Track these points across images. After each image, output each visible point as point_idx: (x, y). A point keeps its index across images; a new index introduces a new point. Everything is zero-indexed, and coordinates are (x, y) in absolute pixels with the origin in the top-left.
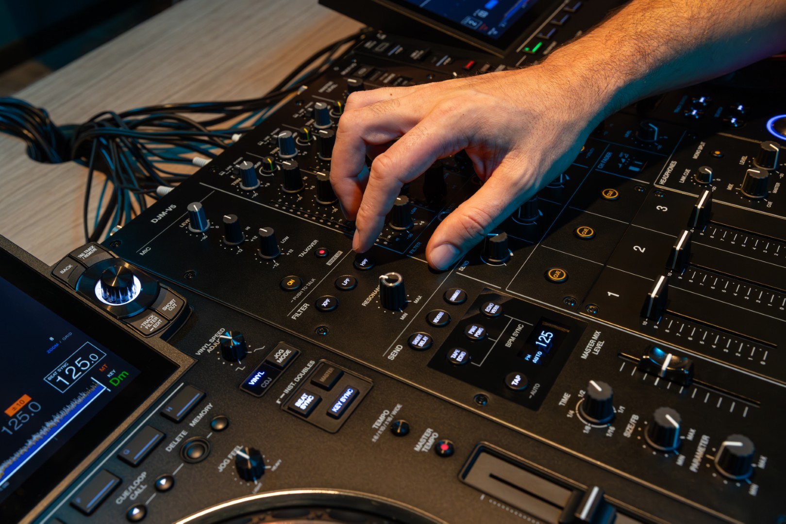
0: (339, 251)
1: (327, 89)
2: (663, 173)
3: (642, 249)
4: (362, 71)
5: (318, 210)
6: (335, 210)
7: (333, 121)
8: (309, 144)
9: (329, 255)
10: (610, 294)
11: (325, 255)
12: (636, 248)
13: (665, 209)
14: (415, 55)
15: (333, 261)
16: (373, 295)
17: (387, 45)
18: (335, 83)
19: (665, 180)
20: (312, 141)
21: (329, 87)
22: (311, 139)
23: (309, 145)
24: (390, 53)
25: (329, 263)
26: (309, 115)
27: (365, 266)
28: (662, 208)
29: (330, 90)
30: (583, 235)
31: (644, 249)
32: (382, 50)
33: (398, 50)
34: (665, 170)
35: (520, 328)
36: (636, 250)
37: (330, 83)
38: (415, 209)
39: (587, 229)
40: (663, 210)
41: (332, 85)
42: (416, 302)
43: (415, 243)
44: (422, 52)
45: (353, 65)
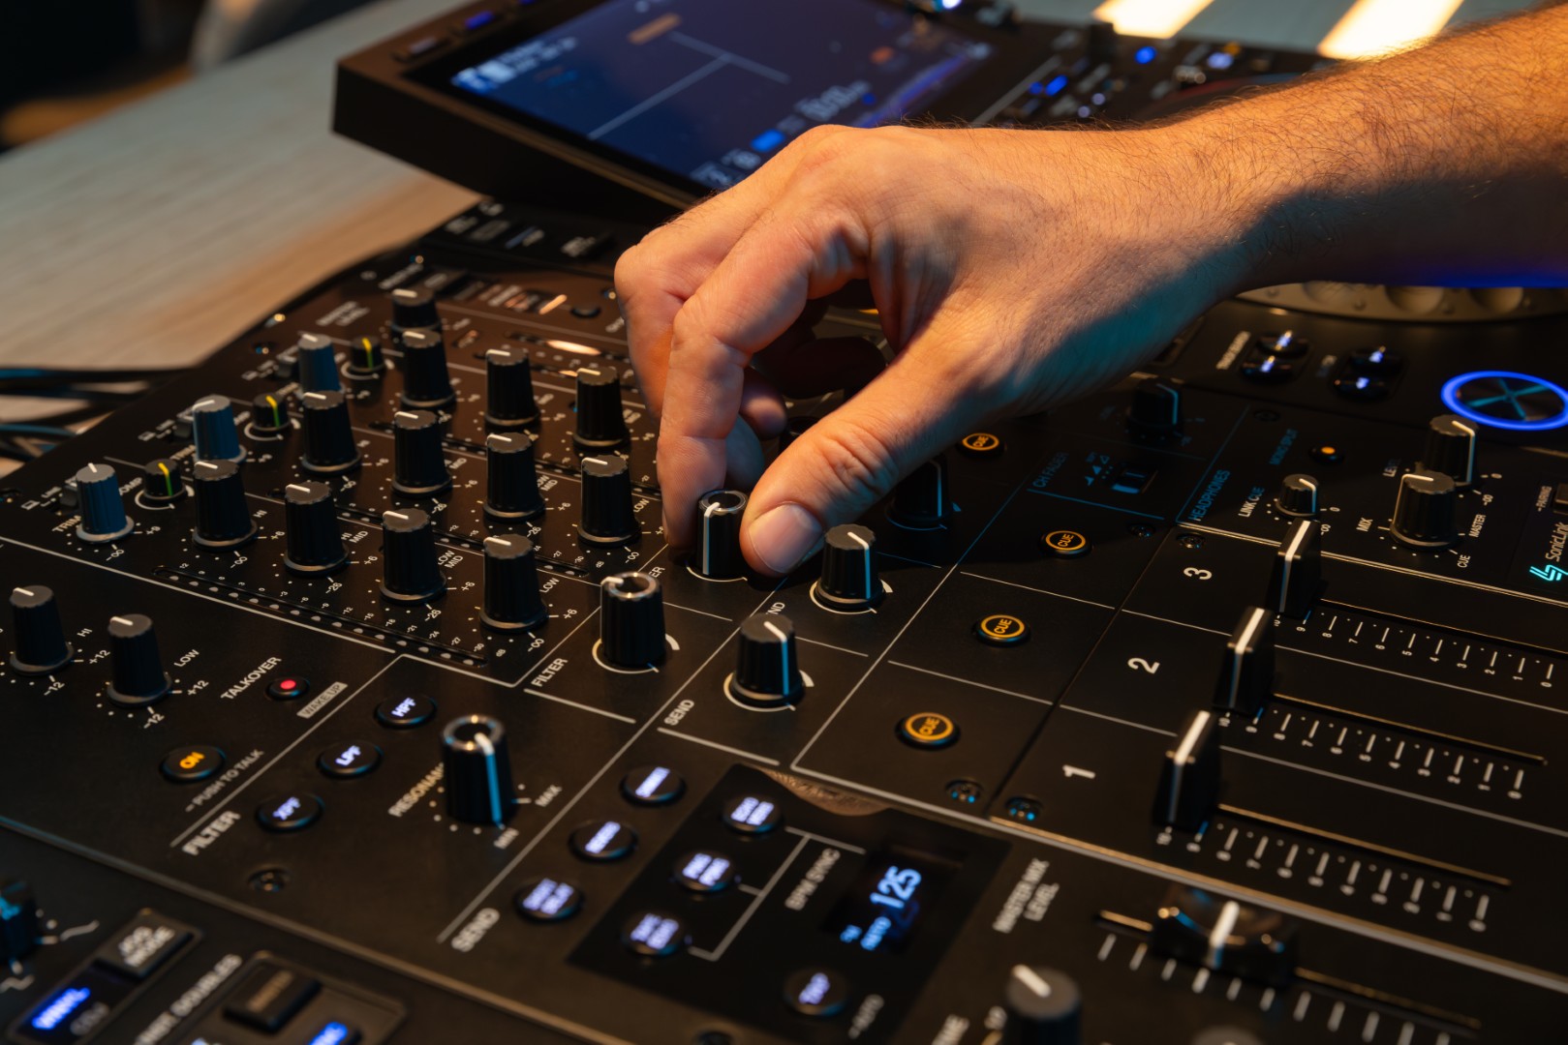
0: (337, 684)
1: (339, 319)
2: (1198, 496)
3: (1151, 665)
4: (437, 280)
5: (287, 588)
6: (336, 586)
7: (348, 386)
8: (280, 437)
9: (306, 695)
10: (1069, 771)
11: (294, 693)
12: (1135, 663)
13: (1205, 575)
14: (573, 247)
15: (318, 708)
16: (423, 787)
17: (503, 226)
18: (361, 306)
19: (1202, 512)
20: (288, 430)
21: (346, 314)
22: (286, 425)
23: (279, 441)
24: (512, 243)
25: (305, 713)
26: (286, 374)
27: (407, 716)
28: (1197, 572)
29: (346, 321)
30: (997, 635)
31: (1156, 665)
32: (491, 235)
33: (535, 236)
34: (1203, 489)
35: (827, 860)
36: (1136, 667)
37: (350, 305)
38: (553, 582)
39: (1009, 620)
40: (1202, 578)
41: (355, 309)
42: (544, 800)
43: (549, 661)
44: (590, 242)
45: (412, 269)
